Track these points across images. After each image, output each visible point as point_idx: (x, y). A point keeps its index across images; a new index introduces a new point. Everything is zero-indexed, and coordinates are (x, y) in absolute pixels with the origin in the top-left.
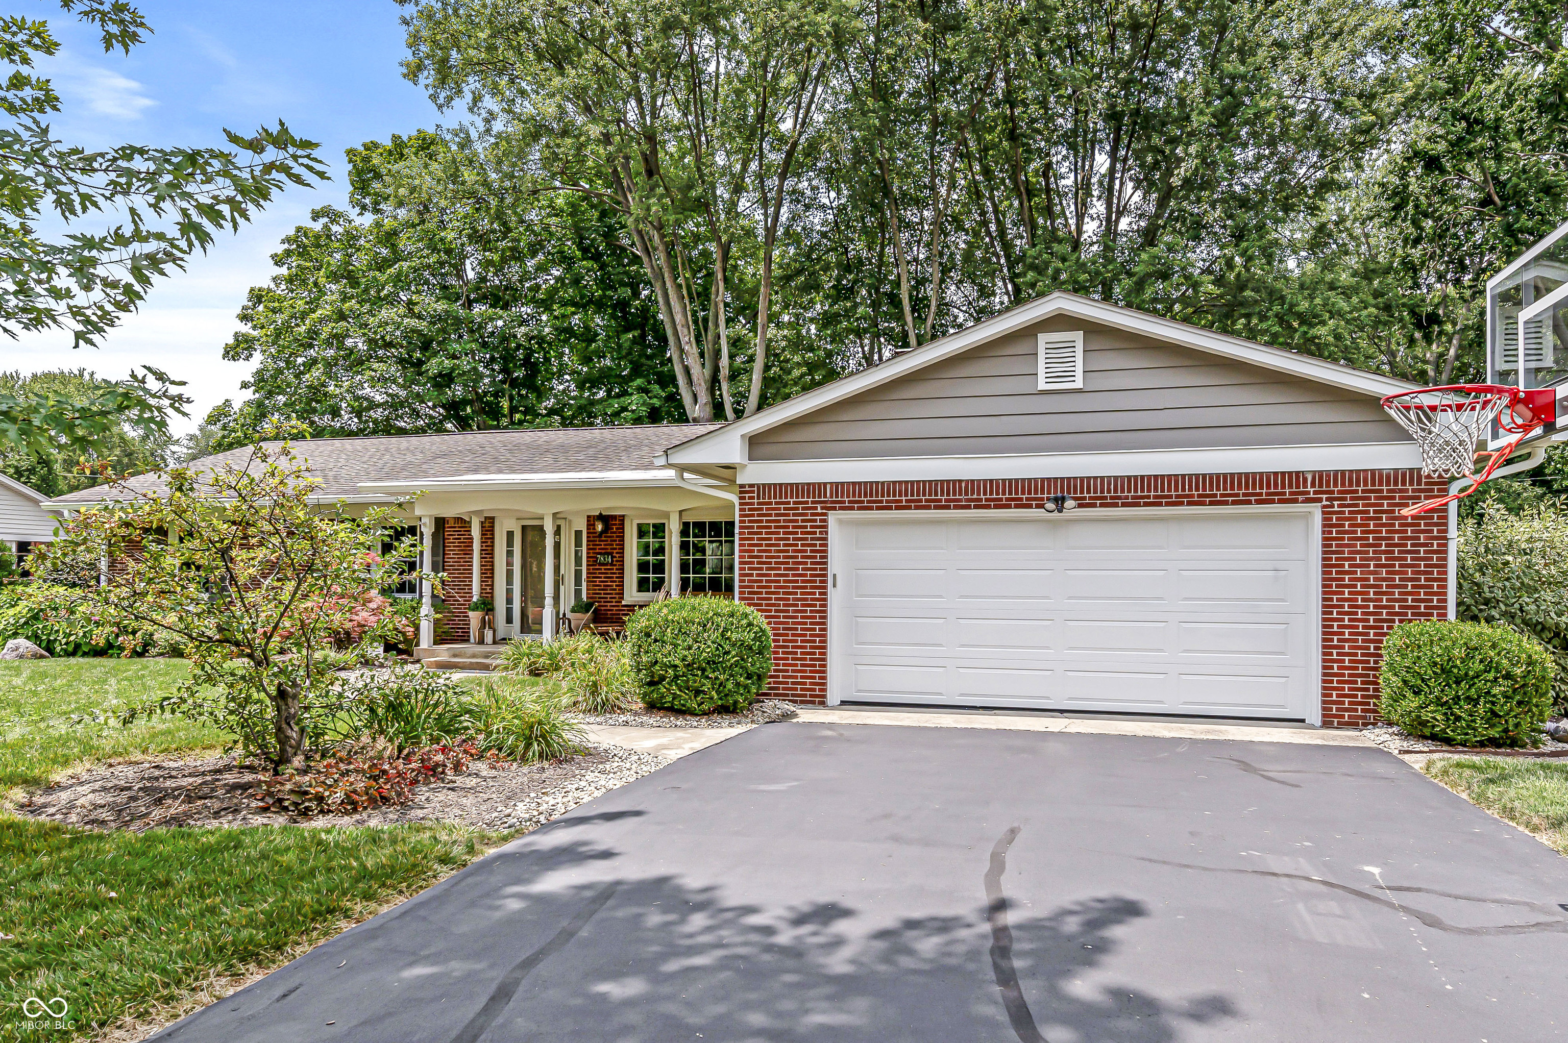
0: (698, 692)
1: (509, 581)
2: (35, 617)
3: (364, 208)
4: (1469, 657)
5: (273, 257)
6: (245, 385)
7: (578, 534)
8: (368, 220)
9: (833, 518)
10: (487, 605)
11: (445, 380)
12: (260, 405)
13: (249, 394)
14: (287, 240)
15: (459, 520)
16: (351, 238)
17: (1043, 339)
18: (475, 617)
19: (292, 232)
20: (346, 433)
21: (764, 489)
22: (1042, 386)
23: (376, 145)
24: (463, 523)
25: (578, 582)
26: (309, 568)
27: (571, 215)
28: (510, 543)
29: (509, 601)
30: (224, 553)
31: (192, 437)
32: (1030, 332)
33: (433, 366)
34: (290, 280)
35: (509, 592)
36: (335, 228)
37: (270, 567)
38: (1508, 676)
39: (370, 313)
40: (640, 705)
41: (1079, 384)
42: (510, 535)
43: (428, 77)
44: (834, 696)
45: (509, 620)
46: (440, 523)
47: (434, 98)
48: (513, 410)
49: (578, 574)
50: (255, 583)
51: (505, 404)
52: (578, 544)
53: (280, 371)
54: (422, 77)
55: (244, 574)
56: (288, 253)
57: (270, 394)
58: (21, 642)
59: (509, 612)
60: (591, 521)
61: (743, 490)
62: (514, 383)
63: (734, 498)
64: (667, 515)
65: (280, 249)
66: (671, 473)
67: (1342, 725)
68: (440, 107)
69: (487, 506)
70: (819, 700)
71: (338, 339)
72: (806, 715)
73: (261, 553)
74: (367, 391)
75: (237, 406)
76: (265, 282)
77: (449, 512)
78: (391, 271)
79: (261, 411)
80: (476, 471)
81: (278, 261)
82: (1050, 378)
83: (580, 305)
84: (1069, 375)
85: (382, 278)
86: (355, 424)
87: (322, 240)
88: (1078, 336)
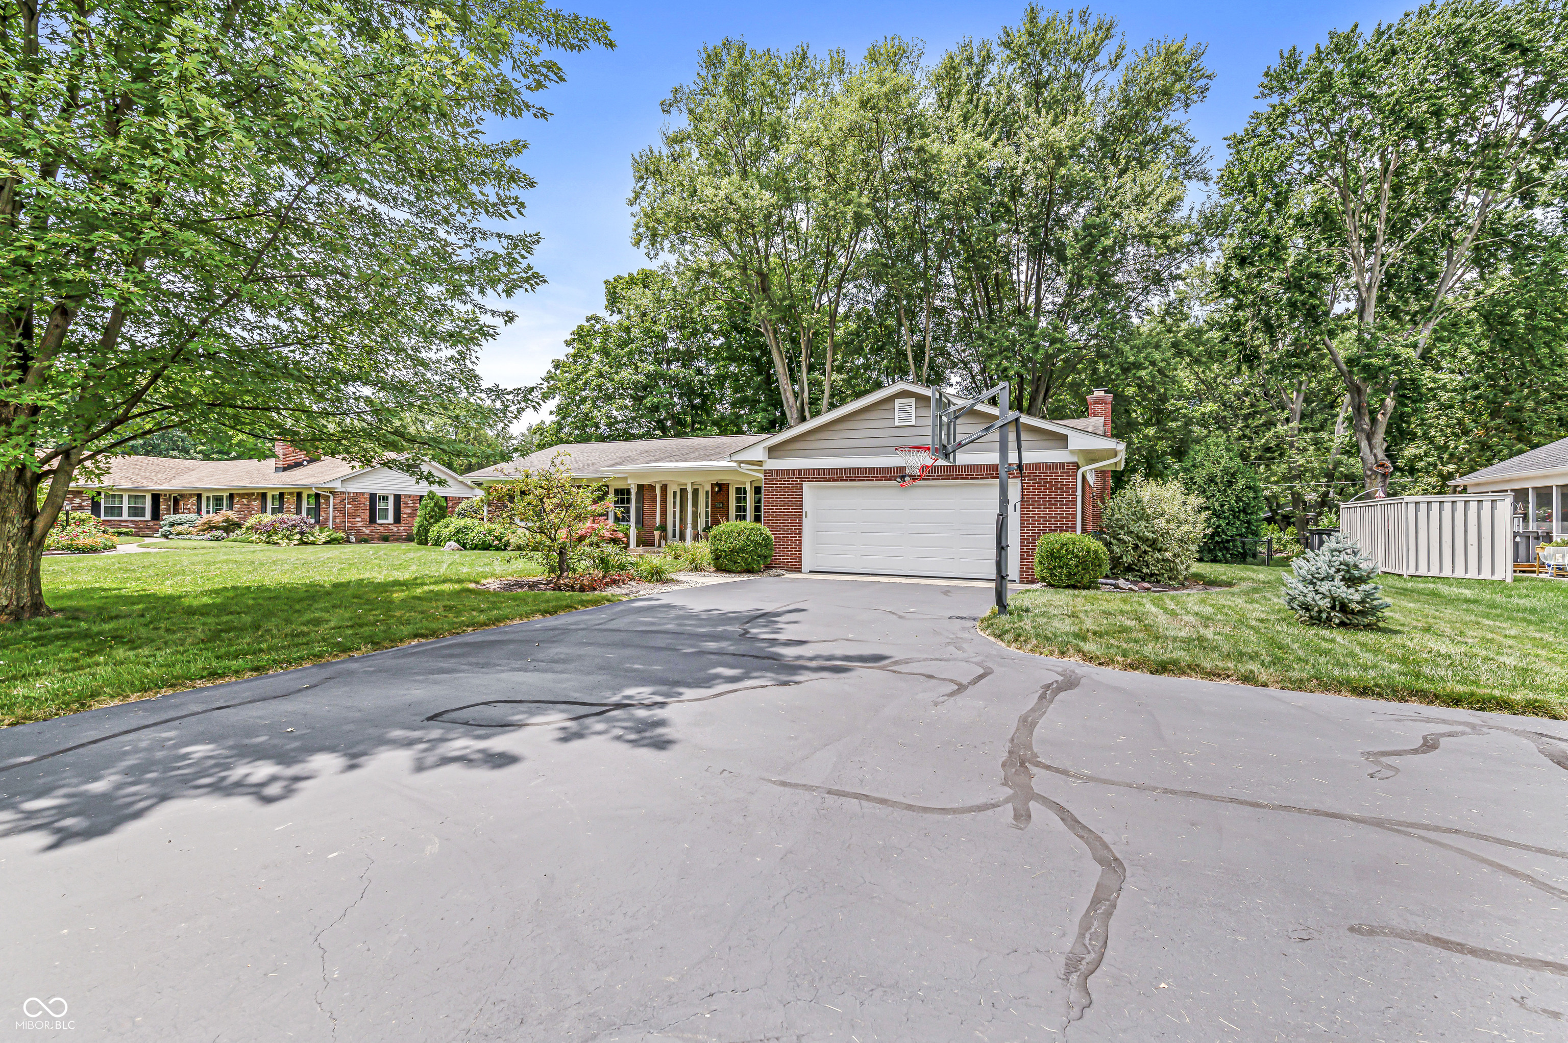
0: (735, 563)
1: (674, 517)
2: (458, 532)
3: (613, 312)
4: (1062, 548)
5: (566, 342)
6: (551, 413)
7: (707, 492)
8: (616, 318)
9: (806, 485)
10: (663, 528)
11: (655, 408)
12: (559, 423)
13: (554, 418)
14: (573, 333)
15: (650, 485)
16: (607, 333)
17: (898, 402)
18: (657, 534)
19: (575, 328)
20: (602, 439)
21: (775, 472)
22: (897, 424)
23: (620, 278)
24: (652, 487)
25: (707, 517)
26: (571, 505)
27: (728, 309)
28: (675, 497)
29: (674, 526)
30: (541, 500)
31: (523, 435)
32: (891, 399)
33: (648, 402)
34: (575, 355)
35: (674, 522)
36: (598, 326)
37: (558, 506)
38: (1077, 556)
39: (617, 373)
40: (713, 569)
41: (913, 423)
42: (675, 493)
43: (646, 242)
44: (806, 567)
45: (674, 536)
46: (640, 487)
47: (647, 254)
48: (693, 423)
49: (707, 512)
50: (552, 511)
51: (689, 419)
52: (707, 498)
53: (568, 404)
54: (642, 244)
55: (548, 507)
56: (574, 340)
57: (564, 418)
58: (452, 543)
59: (674, 531)
60: (713, 485)
61: (766, 472)
62: (694, 407)
63: (762, 476)
64: (744, 483)
65: (569, 338)
66: (735, 464)
67: (1028, 582)
68: (651, 259)
69: (664, 479)
70: (798, 570)
71: (600, 388)
72: (789, 575)
73: (554, 500)
74: (615, 413)
75: (548, 423)
76: (562, 357)
77: (645, 482)
78: (627, 349)
79: (560, 426)
80: (659, 461)
81: (568, 343)
82: (900, 420)
83: (732, 359)
84: (909, 419)
85: (622, 353)
86: (607, 432)
87: (592, 333)
88: (913, 400)
